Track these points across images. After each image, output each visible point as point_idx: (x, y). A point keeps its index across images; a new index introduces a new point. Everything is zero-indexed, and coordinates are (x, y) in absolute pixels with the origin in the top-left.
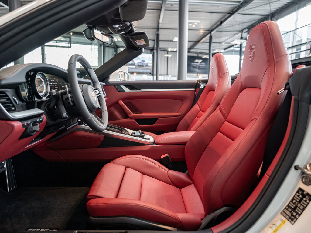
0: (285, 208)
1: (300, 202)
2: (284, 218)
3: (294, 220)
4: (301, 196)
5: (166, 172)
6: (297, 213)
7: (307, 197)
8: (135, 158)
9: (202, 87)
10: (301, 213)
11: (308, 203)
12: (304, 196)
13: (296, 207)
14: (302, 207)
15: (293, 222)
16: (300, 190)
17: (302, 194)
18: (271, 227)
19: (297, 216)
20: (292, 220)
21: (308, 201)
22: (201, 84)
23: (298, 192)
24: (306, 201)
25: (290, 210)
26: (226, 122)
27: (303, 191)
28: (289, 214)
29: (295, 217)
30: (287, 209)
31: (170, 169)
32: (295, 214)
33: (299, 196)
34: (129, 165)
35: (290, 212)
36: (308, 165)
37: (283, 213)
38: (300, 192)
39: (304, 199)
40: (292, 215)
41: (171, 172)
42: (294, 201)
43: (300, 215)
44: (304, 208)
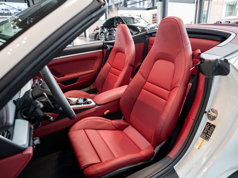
0: (202, 133)
1: (209, 129)
2: (202, 139)
3: (208, 139)
4: (209, 126)
5: (110, 123)
6: (209, 135)
7: (212, 127)
8: (88, 121)
9: (109, 48)
10: (211, 135)
11: (214, 130)
12: (211, 126)
13: (208, 132)
14: (211, 132)
15: (208, 140)
16: (208, 123)
17: (209, 125)
18: (197, 145)
19: (209, 137)
20: (207, 139)
21: (213, 129)
22: (107, 46)
23: (207, 124)
24: (212, 129)
25: (205, 134)
26: (147, 82)
27: (210, 124)
28: (205, 136)
29: (208, 137)
30: (203, 134)
31: (112, 119)
32: (208, 136)
33: (208, 126)
34: (85, 127)
35: (205, 135)
36: (210, 110)
37: (201, 136)
38: (208, 125)
39: (211, 128)
40: (206, 137)
41: (114, 122)
42: (206, 129)
43: (210, 136)
44: (212, 132)
